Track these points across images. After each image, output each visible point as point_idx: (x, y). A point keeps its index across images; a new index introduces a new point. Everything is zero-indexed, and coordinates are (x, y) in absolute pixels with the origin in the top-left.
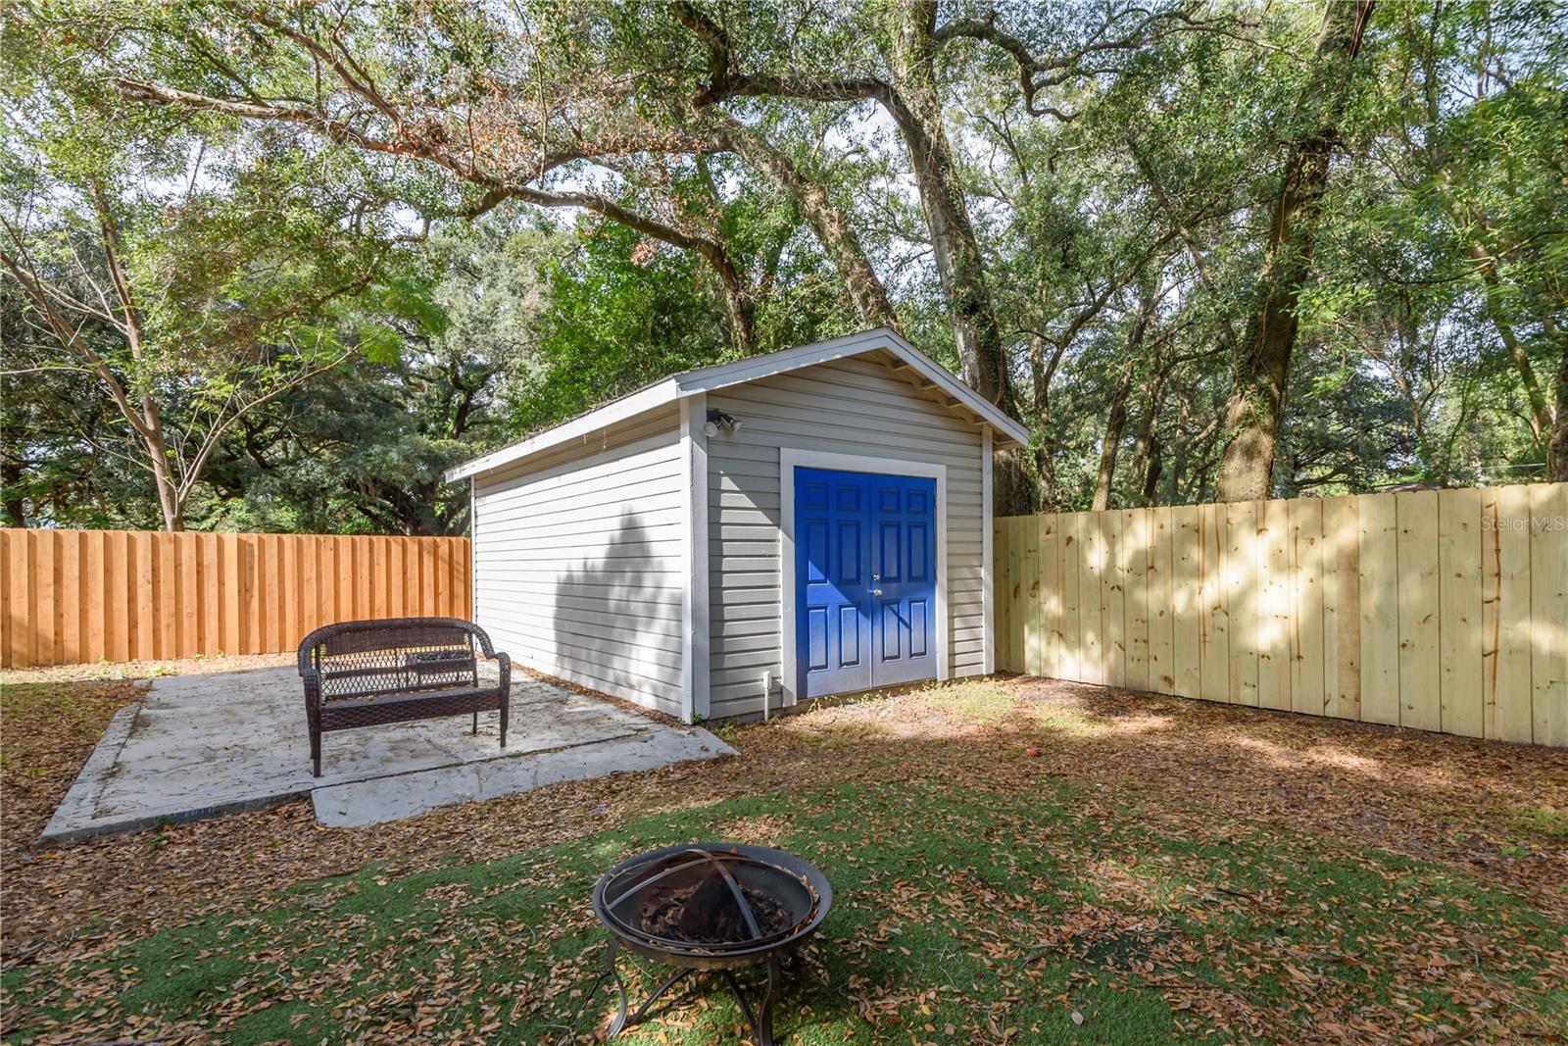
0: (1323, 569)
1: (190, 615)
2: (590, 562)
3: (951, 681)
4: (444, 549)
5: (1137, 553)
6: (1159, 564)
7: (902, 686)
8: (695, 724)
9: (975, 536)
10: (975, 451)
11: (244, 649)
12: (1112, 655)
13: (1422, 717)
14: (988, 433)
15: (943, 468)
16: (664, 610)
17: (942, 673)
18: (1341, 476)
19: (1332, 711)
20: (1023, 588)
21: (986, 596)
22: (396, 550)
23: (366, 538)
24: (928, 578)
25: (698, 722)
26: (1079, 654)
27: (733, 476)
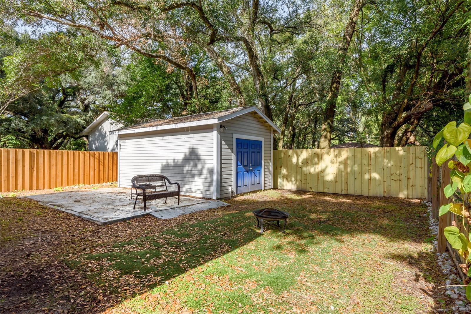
0: (340, 163)
1: (13, 177)
2: (176, 161)
3: (265, 190)
4: (97, 155)
5: (304, 159)
6: (309, 162)
7: (255, 191)
8: (217, 199)
9: (269, 155)
10: (269, 134)
11: (31, 188)
12: (297, 183)
13: (359, 193)
14: (272, 130)
15: (263, 138)
16: (205, 172)
17: (263, 189)
18: (337, 138)
19: (343, 193)
20: (278, 167)
21: (271, 169)
22: (82, 155)
23: (72, 151)
24: (260, 165)
25: (218, 199)
26: (290, 183)
27: (225, 141)
